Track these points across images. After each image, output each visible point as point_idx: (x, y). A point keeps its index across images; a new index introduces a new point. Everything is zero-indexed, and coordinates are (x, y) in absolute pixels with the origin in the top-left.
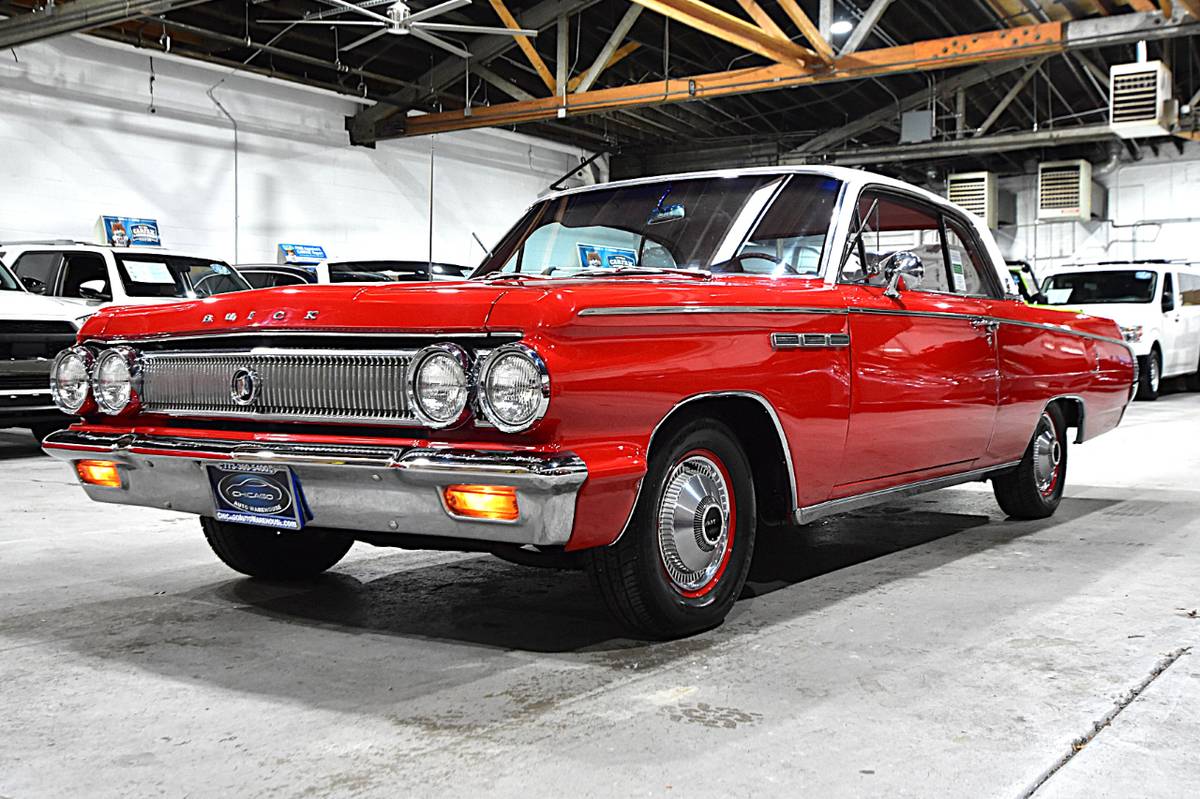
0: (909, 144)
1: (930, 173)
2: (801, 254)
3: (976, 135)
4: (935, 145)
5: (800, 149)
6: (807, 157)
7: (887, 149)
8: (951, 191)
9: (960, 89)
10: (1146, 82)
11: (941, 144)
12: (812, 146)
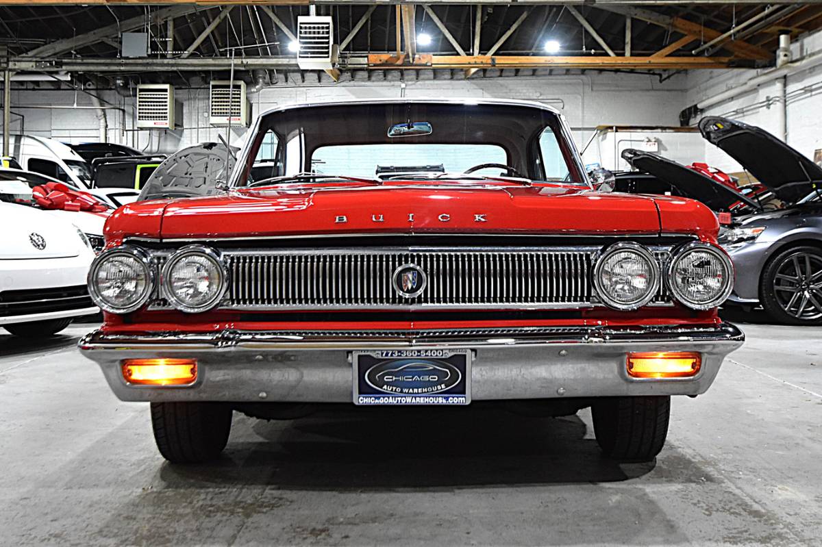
0: (127, 58)
1: (118, 82)
2: (22, 142)
3: (184, 56)
4: (150, 61)
5: (30, 54)
6: (36, 61)
7: (108, 61)
8: (140, 98)
9: (169, 19)
10: (321, 31)
11: (155, 61)
12: (41, 52)
